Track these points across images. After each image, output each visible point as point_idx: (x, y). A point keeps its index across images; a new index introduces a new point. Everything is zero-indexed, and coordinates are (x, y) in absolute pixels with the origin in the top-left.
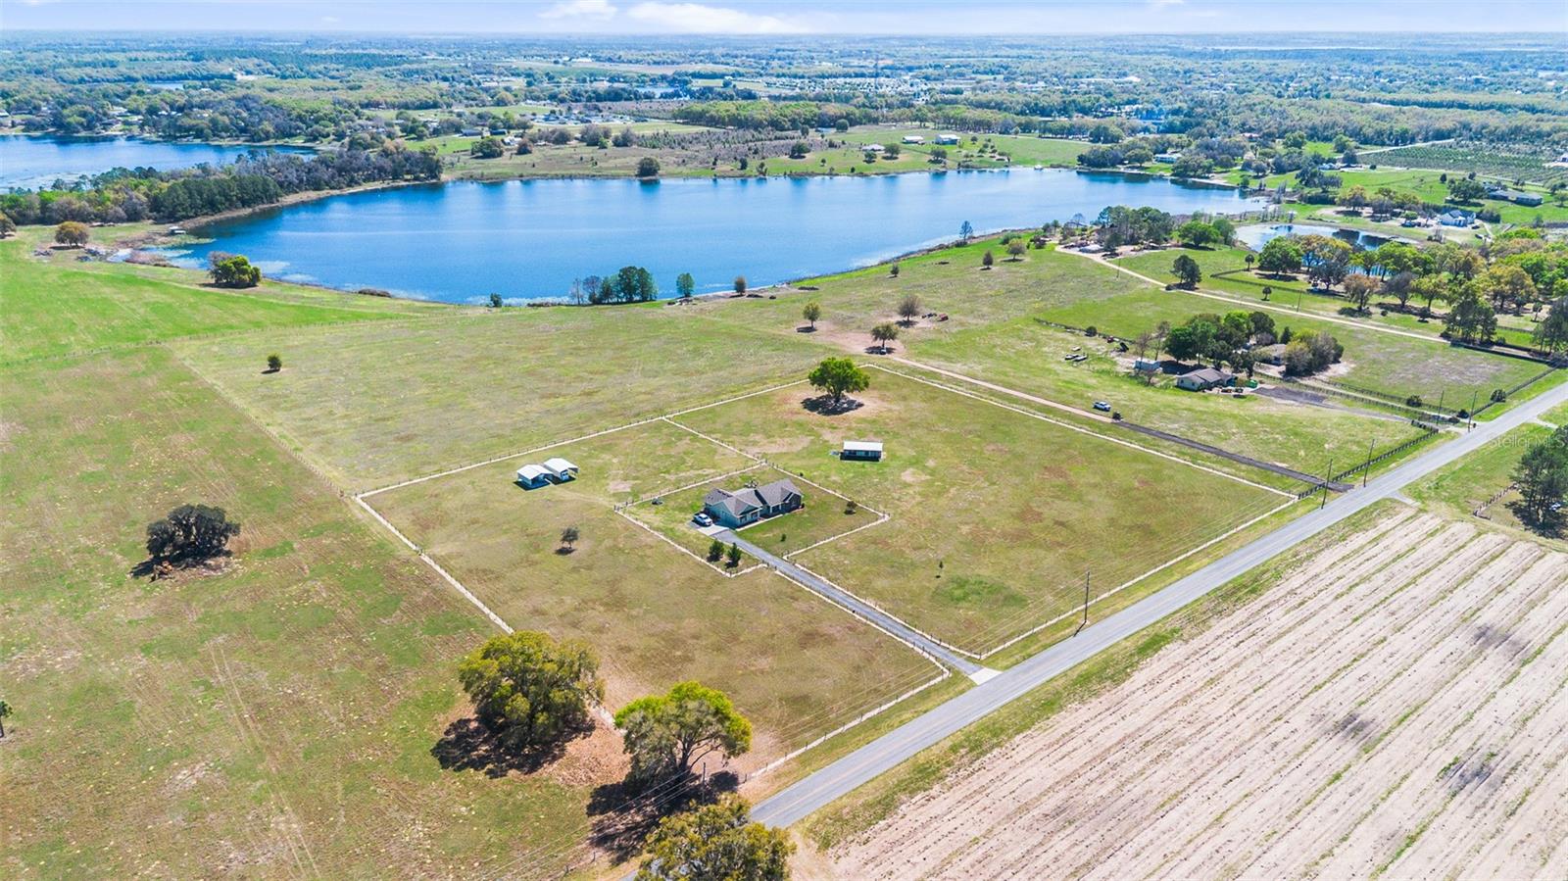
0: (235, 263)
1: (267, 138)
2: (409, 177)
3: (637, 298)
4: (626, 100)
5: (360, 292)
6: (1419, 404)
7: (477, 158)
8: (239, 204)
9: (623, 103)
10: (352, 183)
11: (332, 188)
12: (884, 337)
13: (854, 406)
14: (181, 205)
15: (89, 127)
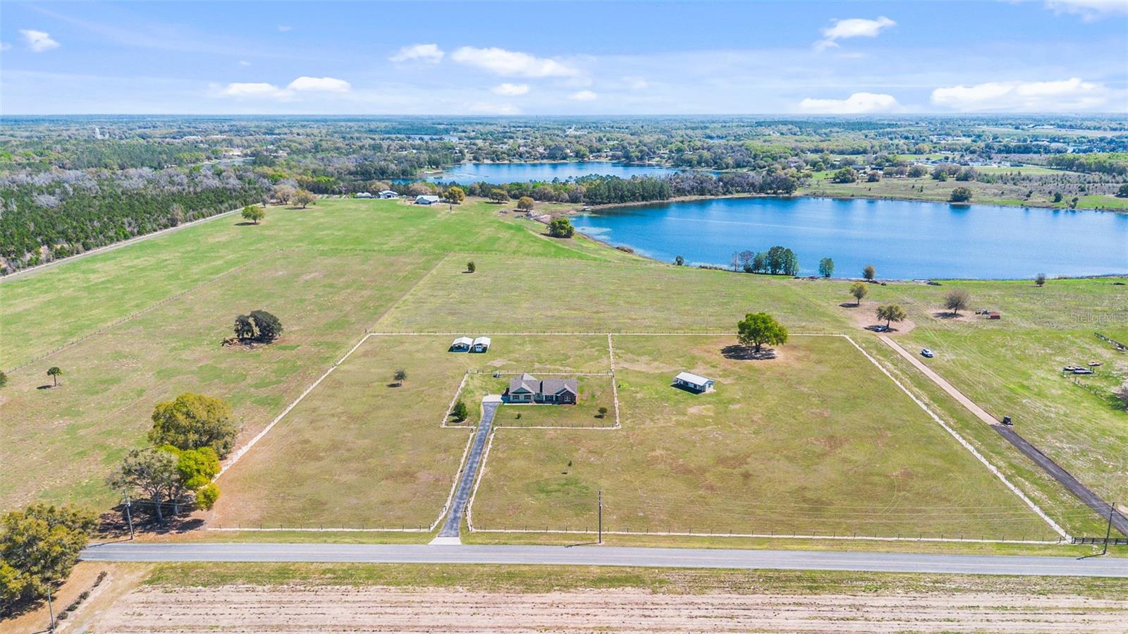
0: (560, 222)
1: (727, 168)
2: (769, 191)
3: (781, 272)
4: (1035, 153)
5: (618, 248)
7: (837, 183)
8: (640, 198)
9: (1031, 155)
10: (727, 192)
11: (712, 195)
12: (890, 318)
13: (769, 356)
14: (601, 195)
15: (641, 159)
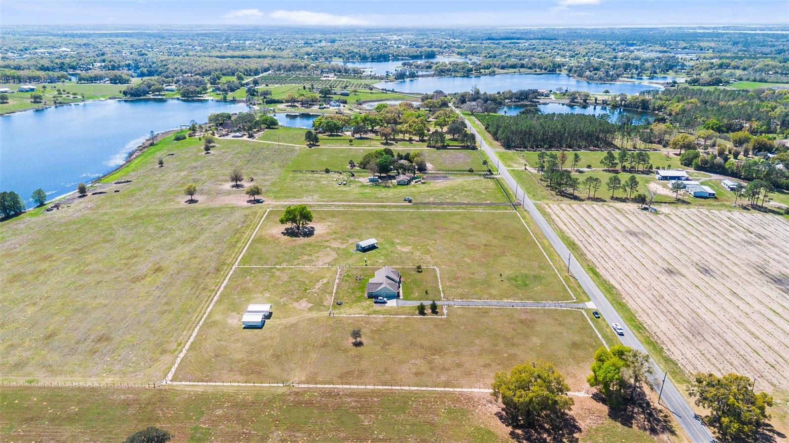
6: (473, 171)
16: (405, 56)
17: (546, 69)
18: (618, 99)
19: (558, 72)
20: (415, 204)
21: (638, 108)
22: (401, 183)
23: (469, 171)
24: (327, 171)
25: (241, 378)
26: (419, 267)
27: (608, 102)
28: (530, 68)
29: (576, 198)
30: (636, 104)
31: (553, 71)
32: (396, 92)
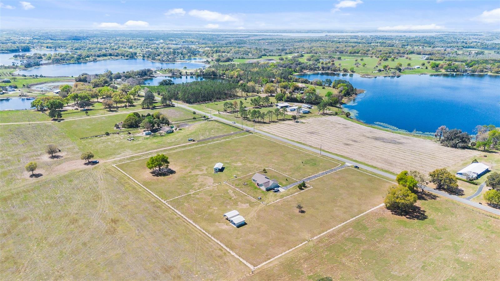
16: (5, 50)
17: (127, 56)
18: (199, 71)
19: (136, 58)
20: (198, 141)
21: (211, 76)
22: (169, 132)
23: (193, 119)
24: (108, 134)
25: (284, 248)
26: (264, 170)
27: (194, 74)
28: (116, 56)
29: (265, 123)
30: (209, 74)
31: (132, 57)
32: (45, 77)
